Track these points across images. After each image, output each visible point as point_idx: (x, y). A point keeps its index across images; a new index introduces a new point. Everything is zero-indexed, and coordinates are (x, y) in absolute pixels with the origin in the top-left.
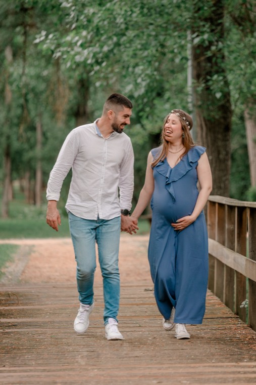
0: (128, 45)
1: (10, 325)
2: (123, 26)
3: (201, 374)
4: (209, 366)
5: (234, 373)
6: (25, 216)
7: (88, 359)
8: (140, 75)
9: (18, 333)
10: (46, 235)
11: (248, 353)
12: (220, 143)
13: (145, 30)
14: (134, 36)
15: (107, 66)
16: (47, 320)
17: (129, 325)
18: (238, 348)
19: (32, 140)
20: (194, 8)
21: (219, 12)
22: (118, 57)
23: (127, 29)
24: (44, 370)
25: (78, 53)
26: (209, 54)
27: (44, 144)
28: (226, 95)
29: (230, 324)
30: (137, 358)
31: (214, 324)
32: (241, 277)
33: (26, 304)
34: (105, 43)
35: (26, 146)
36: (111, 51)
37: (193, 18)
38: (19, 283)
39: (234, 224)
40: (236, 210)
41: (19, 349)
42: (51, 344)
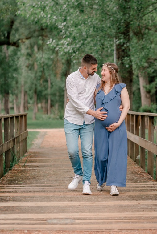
0: (88, 45)
1: (35, 166)
5: (133, 187)
6: (43, 119)
9: (39, 169)
11: (140, 179)
13: (95, 38)
14: (91, 41)
15: (79, 54)
16: (52, 164)
18: (135, 177)
19: (46, 86)
20: (117, 28)
21: (128, 30)
22: (83, 49)
23: (87, 37)
24: (50, 186)
25: (66, 48)
26: (123, 48)
27: (51, 88)
28: (131, 66)
29: (132, 166)
32: (136, 145)
33: (43, 157)
34: (77, 43)
35: (43, 89)
36: (80, 47)
37: (116, 33)
38: (40, 148)
39: (134, 122)
40: (135, 116)
41: (39, 176)
42: (53, 174)
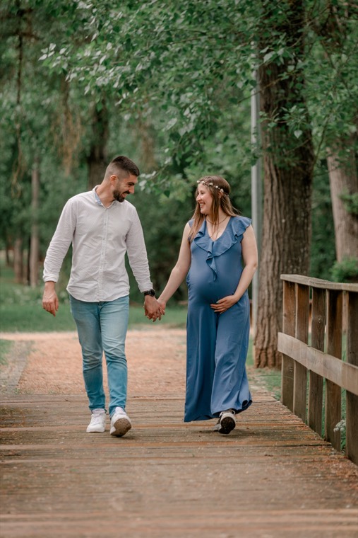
0: (170, 63)
1: (10, 453)
2: (164, 37)
3: (286, 525)
4: (298, 514)
5: (333, 524)
6: (16, 301)
7: (126, 502)
8: (187, 105)
9: (23, 465)
10: (48, 328)
11: (350, 496)
12: (297, 201)
13: (195, 42)
14: (179, 51)
15: (140, 93)
16: (62, 447)
17: (178, 455)
18: (336, 489)
20: (264, 13)
21: (298, 17)
22: (155, 80)
23: (169, 40)
24: (66, 519)
25: (100, 74)
26: (285, 76)
27: (42, 200)
28: (307, 134)
29: (319, 454)
30: (194, 502)
31: (298, 455)
32: (333, 388)
33: (31, 424)
34: (138, 60)
36: (148, 70)
37: (262, 26)
38: (18, 394)
39: (323, 313)
40: (327, 294)
41: (27, 488)
42: (72, 482)
